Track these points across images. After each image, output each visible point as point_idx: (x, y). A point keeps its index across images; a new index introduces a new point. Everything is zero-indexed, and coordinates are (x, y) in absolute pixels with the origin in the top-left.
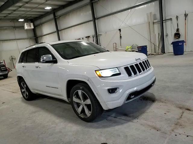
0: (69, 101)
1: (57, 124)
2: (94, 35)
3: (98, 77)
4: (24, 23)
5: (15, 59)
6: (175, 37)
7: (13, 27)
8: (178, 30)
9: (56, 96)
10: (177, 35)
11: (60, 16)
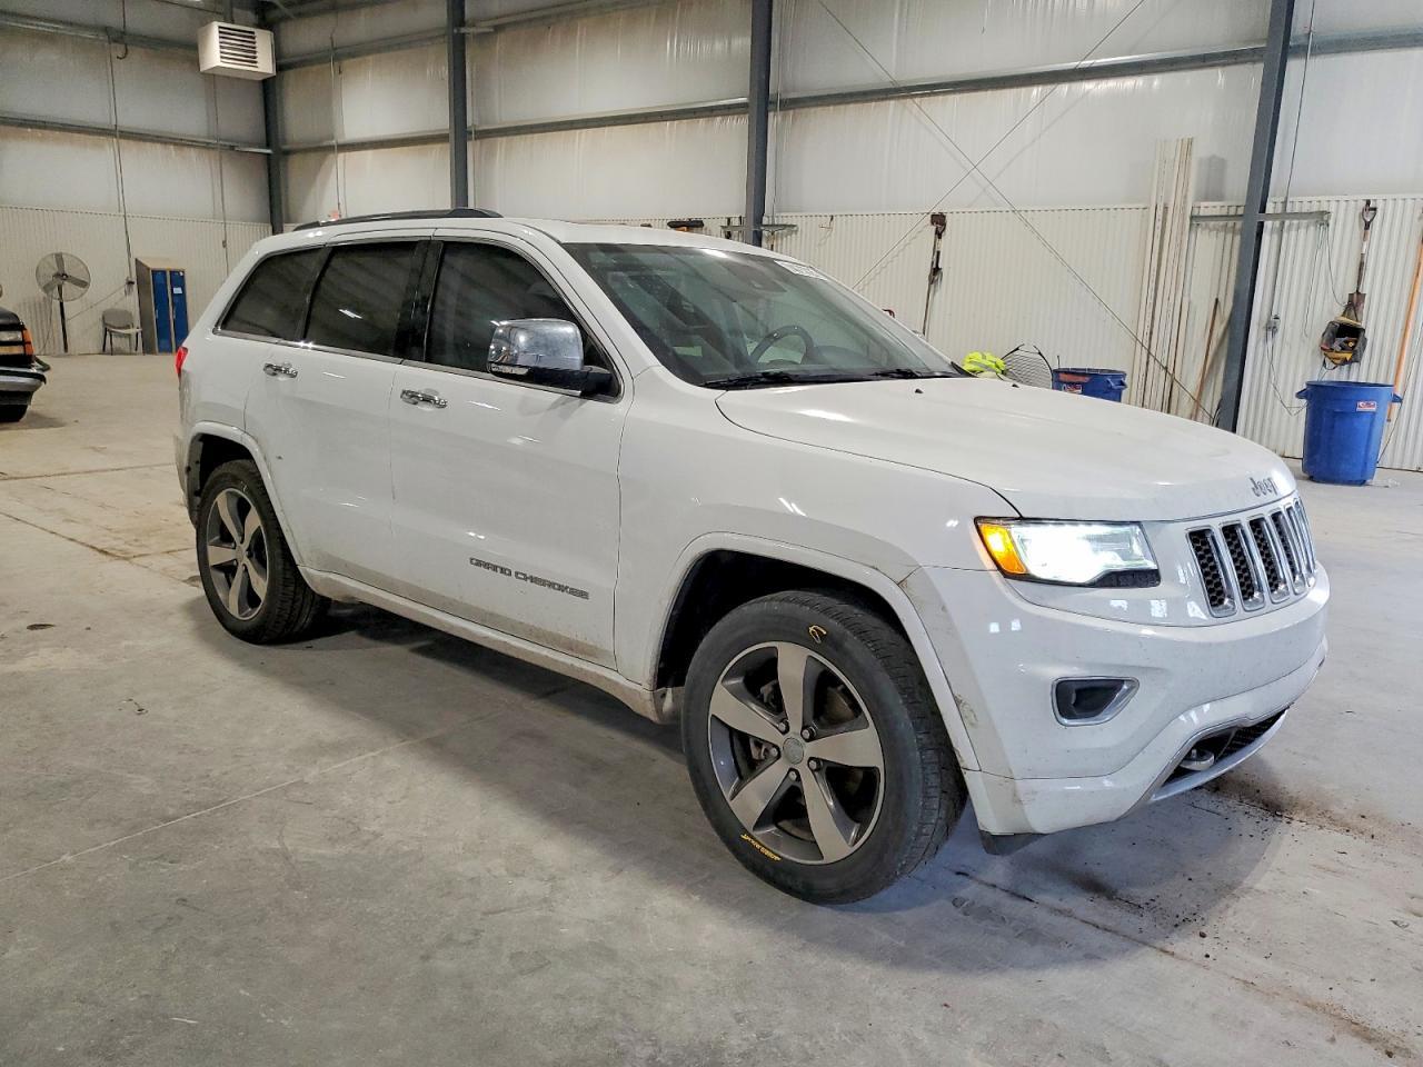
0: (659, 710)
1: (552, 878)
2: (735, 222)
3: (996, 576)
4: (205, 23)
5: (84, 284)
6: (1326, 349)
7: (106, 30)
8: (1354, 303)
9: (545, 652)
10: (1346, 336)
11: (498, 29)
